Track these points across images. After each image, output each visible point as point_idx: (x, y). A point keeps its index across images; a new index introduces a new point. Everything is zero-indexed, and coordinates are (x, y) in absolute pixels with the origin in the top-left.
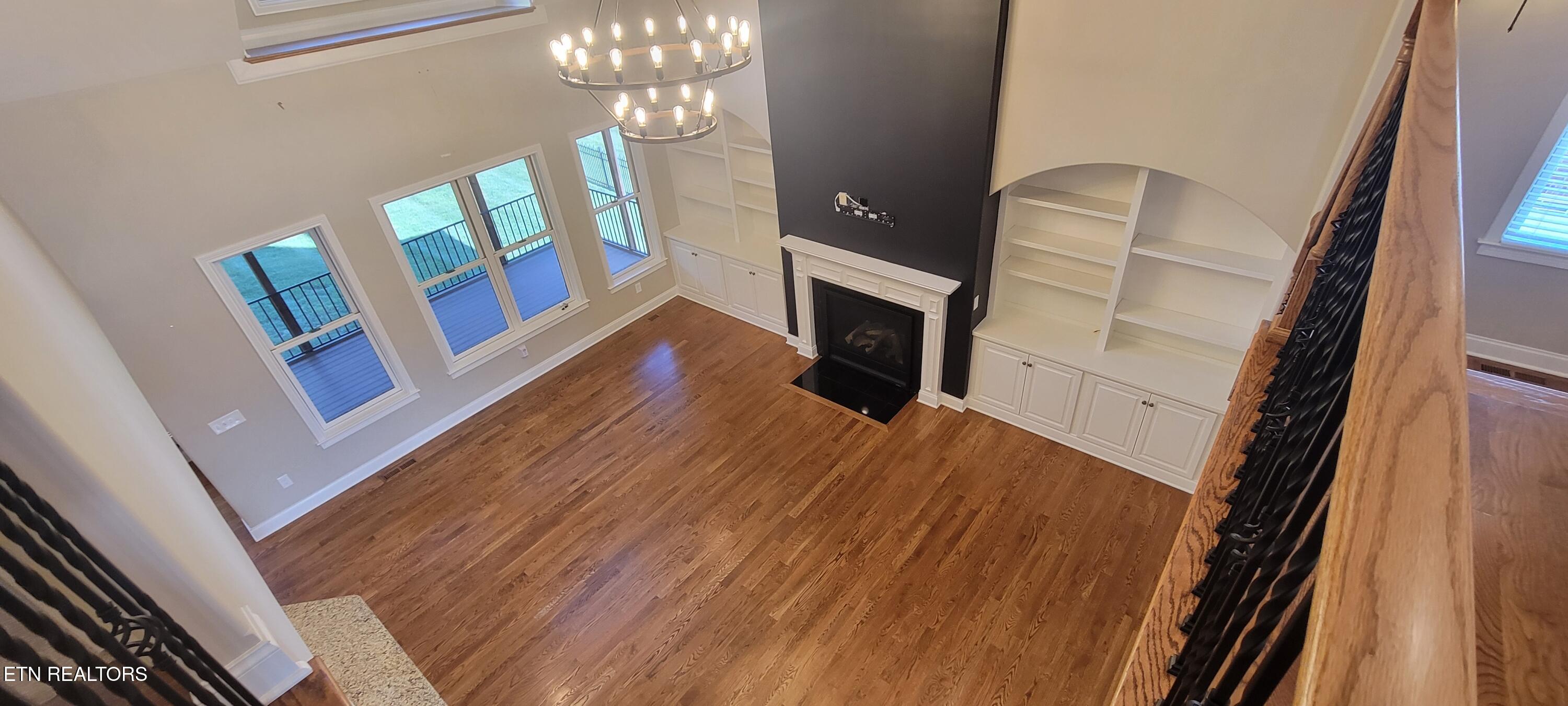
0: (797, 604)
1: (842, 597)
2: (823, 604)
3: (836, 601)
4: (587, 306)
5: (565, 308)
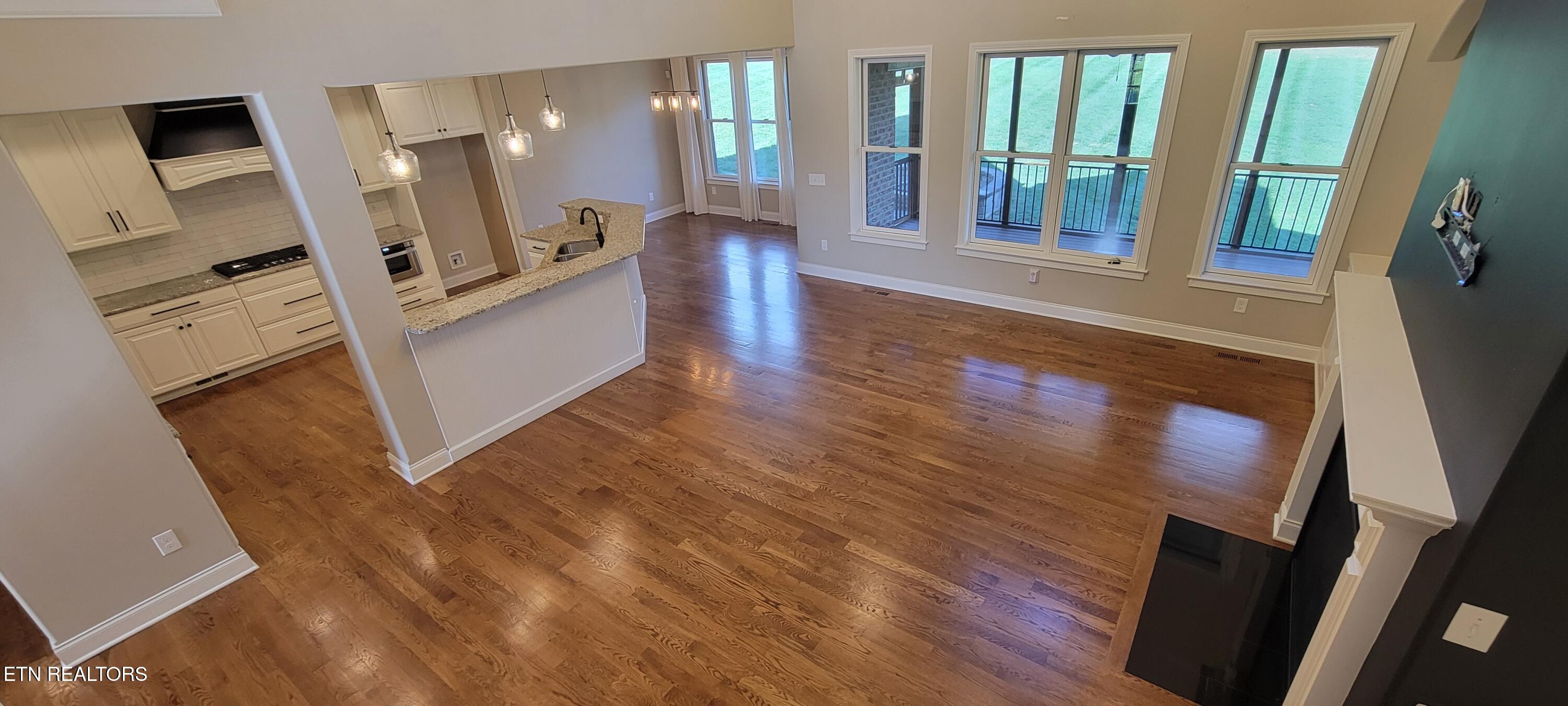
0: (698, 563)
1: (701, 610)
2: (693, 590)
3: (695, 604)
4: (1141, 277)
5: (1114, 263)
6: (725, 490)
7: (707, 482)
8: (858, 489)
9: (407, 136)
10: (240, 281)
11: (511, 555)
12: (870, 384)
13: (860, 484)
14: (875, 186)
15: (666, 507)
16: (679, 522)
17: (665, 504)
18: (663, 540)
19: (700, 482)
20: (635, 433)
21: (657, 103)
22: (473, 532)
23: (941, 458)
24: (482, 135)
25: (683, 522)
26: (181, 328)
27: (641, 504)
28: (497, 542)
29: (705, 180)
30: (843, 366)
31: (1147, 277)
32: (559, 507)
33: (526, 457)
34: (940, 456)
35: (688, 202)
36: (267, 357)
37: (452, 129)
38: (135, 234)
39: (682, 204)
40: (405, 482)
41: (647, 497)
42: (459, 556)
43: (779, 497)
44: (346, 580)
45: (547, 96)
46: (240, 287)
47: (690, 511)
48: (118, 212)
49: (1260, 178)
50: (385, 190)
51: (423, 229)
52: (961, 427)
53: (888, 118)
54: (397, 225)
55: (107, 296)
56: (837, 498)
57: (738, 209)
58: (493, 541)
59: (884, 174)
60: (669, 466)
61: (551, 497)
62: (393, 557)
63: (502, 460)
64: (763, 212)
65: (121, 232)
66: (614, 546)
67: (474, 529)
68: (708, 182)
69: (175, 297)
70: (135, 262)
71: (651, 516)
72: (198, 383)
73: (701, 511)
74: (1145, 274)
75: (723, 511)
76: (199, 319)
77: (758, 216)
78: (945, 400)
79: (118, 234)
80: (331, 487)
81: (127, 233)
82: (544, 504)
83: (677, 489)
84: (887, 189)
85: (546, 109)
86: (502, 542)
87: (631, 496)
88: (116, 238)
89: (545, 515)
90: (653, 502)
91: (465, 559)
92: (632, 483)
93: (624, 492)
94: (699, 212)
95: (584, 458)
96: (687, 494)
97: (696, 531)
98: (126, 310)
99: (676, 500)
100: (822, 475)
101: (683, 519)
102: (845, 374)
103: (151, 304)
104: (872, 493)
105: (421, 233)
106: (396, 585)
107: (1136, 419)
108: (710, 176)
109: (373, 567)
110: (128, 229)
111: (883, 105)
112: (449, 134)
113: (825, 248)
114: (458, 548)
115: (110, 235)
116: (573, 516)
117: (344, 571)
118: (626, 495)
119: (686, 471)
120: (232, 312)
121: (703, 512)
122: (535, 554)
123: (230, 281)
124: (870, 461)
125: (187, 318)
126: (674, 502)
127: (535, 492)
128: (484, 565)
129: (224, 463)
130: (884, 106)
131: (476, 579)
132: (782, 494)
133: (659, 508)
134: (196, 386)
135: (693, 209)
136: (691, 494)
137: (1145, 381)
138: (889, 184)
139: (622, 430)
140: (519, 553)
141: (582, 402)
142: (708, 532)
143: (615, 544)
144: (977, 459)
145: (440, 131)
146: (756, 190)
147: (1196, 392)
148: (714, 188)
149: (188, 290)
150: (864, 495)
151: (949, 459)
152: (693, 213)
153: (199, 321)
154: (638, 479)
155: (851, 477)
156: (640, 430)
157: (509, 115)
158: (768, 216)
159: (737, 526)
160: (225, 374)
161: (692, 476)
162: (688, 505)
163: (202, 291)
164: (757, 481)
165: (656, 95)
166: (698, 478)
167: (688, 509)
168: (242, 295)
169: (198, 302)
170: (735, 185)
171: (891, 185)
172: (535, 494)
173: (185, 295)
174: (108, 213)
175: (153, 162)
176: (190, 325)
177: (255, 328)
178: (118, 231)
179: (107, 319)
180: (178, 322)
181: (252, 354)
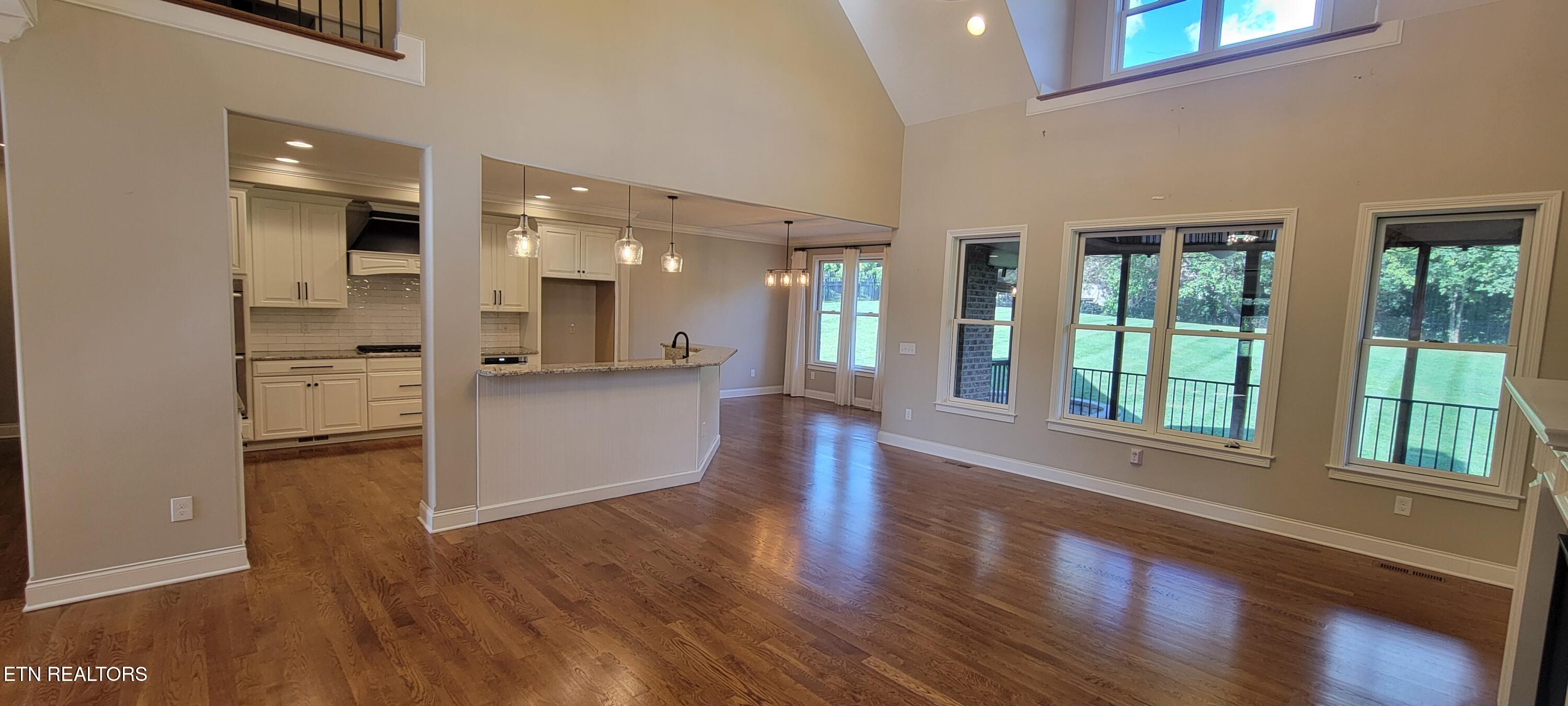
0: (683, 643)
1: (668, 687)
2: (666, 666)
3: (663, 680)
4: (1266, 464)
5: (1231, 447)
6: (740, 588)
7: (723, 578)
8: (895, 612)
9: (551, 271)
10: (372, 357)
11: (489, 601)
12: (933, 529)
13: (898, 608)
14: (969, 375)
15: (670, 591)
16: (678, 605)
17: (670, 588)
18: (654, 617)
19: (716, 576)
20: (665, 529)
21: (771, 280)
22: (463, 576)
23: (1003, 601)
24: (613, 282)
25: (683, 606)
26: (309, 385)
27: (645, 584)
28: (481, 589)
29: (806, 365)
30: (906, 512)
31: (1273, 464)
32: (558, 572)
33: (548, 531)
34: (1002, 599)
35: (786, 387)
36: (367, 430)
37: (589, 273)
38: (311, 304)
39: (781, 387)
40: (425, 530)
41: (654, 580)
42: (437, 593)
43: (798, 603)
44: (319, 591)
45: (672, 244)
46: (370, 362)
47: (694, 598)
48: (306, 283)
49: (1414, 404)
50: (520, 313)
51: (539, 349)
52: (1033, 579)
53: (987, 314)
56: (866, 615)
57: (834, 395)
58: (478, 587)
59: (980, 366)
60: (689, 559)
61: (554, 563)
62: (375, 582)
63: (524, 529)
64: (856, 399)
65: (301, 299)
66: (599, 612)
67: (465, 575)
68: (809, 367)
69: (316, 359)
70: (301, 329)
71: (650, 595)
72: (302, 440)
73: (705, 599)
74: (1272, 460)
75: (731, 604)
76: (327, 382)
77: (851, 402)
78: (1017, 554)
79: (298, 300)
80: (357, 523)
81: (305, 301)
82: (545, 567)
83: (688, 578)
84: (982, 381)
85: (668, 253)
86: (485, 590)
87: (637, 576)
88: (295, 304)
89: (541, 575)
90: (658, 585)
91: (441, 596)
92: (643, 566)
93: (631, 572)
94: (795, 394)
95: (605, 540)
96: (697, 584)
97: (694, 615)
98: (274, 359)
99: (682, 587)
100: (855, 593)
101: (684, 603)
102: (907, 518)
103: (295, 359)
104: (911, 619)
105: (536, 353)
106: (362, 604)
107: (1266, 606)
108: (811, 362)
109: (351, 586)
110: (307, 299)
111: (982, 300)
112: (586, 276)
113: (908, 417)
114: (440, 587)
115: (292, 301)
116: (569, 581)
117: (323, 585)
118: (633, 574)
119: (705, 566)
120: (355, 382)
121: (708, 602)
122: (513, 604)
123: (364, 356)
124: (916, 590)
125: (317, 379)
126: (680, 588)
127: (542, 557)
128: (457, 605)
129: (280, 493)
130: (984, 301)
131: (442, 614)
132: (804, 601)
133: (661, 590)
134: (298, 442)
135: (790, 391)
136: (701, 585)
137: (1279, 574)
138: (985, 378)
139: (652, 525)
140: (497, 601)
141: (624, 500)
142: (707, 619)
143: (599, 611)
144: (1049, 610)
145: (579, 272)
146: (852, 376)
147: (1352, 594)
148: (813, 373)
149: (328, 355)
150: (899, 618)
151: (1012, 604)
152: (790, 394)
153: (326, 383)
154: (650, 564)
155: (889, 600)
156: (671, 528)
157: (629, 227)
158: (860, 402)
159: (741, 619)
160: (325, 437)
161: (710, 571)
162: (695, 593)
163: (341, 359)
164: (779, 586)
165: (771, 272)
166: (716, 574)
167: (693, 596)
168: (369, 370)
169: (332, 367)
170: (833, 371)
171: (987, 379)
172: (541, 559)
173: (325, 359)
174: (299, 283)
175: (349, 251)
176: (316, 385)
177: (368, 402)
178: (299, 298)
179: (255, 363)
180: (309, 379)
181: (356, 424)
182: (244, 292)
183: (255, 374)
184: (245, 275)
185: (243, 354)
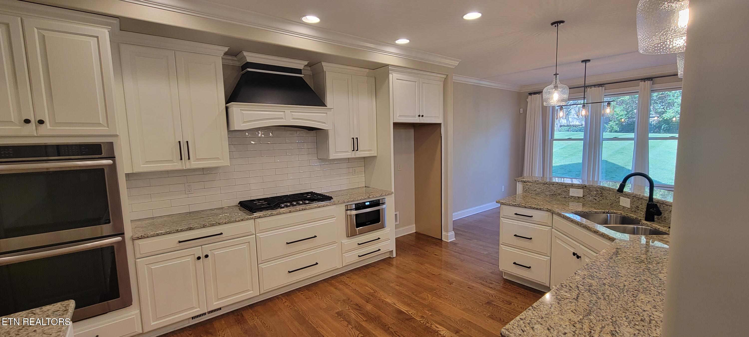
9: (400, 116)
10: (259, 217)
24: (440, 125)
26: (199, 258)
36: (259, 295)
37: (426, 117)
38: (194, 164)
46: (258, 222)
48: (187, 142)
50: (371, 157)
51: (393, 190)
54: (366, 187)
55: (153, 218)
65: (183, 161)
69: (204, 226)
72: (194, 318)
76: (216, 250)
79: (180, 161)
81: (188, 161)
88: (178, 165)
98: (158, 235)
103: (182, 231)
105: (391, 194)
110: (189, 159)
112: (424, 120)
115: (174, 162)
120: (244, 246)
123: (251, 217)
125: (207, 249)
134: (192, 320)
145: (419, 116)
149: (217, 221)
153: (216, 253)
160: (219, 310)
163: (228, 223)
168: (257, 231)
169: (222, 234)
173: (213, 225)
174: (180, 142)
175: (227, 105)
176: (207, 256)
177: (258, 264)
178: (181, 159)
179: (137, 242)
180: (198, 252)
181: (248, 291)
182: (117, 159)
183: (138, 256)
184: (116, 136)
185: (122, 234)
